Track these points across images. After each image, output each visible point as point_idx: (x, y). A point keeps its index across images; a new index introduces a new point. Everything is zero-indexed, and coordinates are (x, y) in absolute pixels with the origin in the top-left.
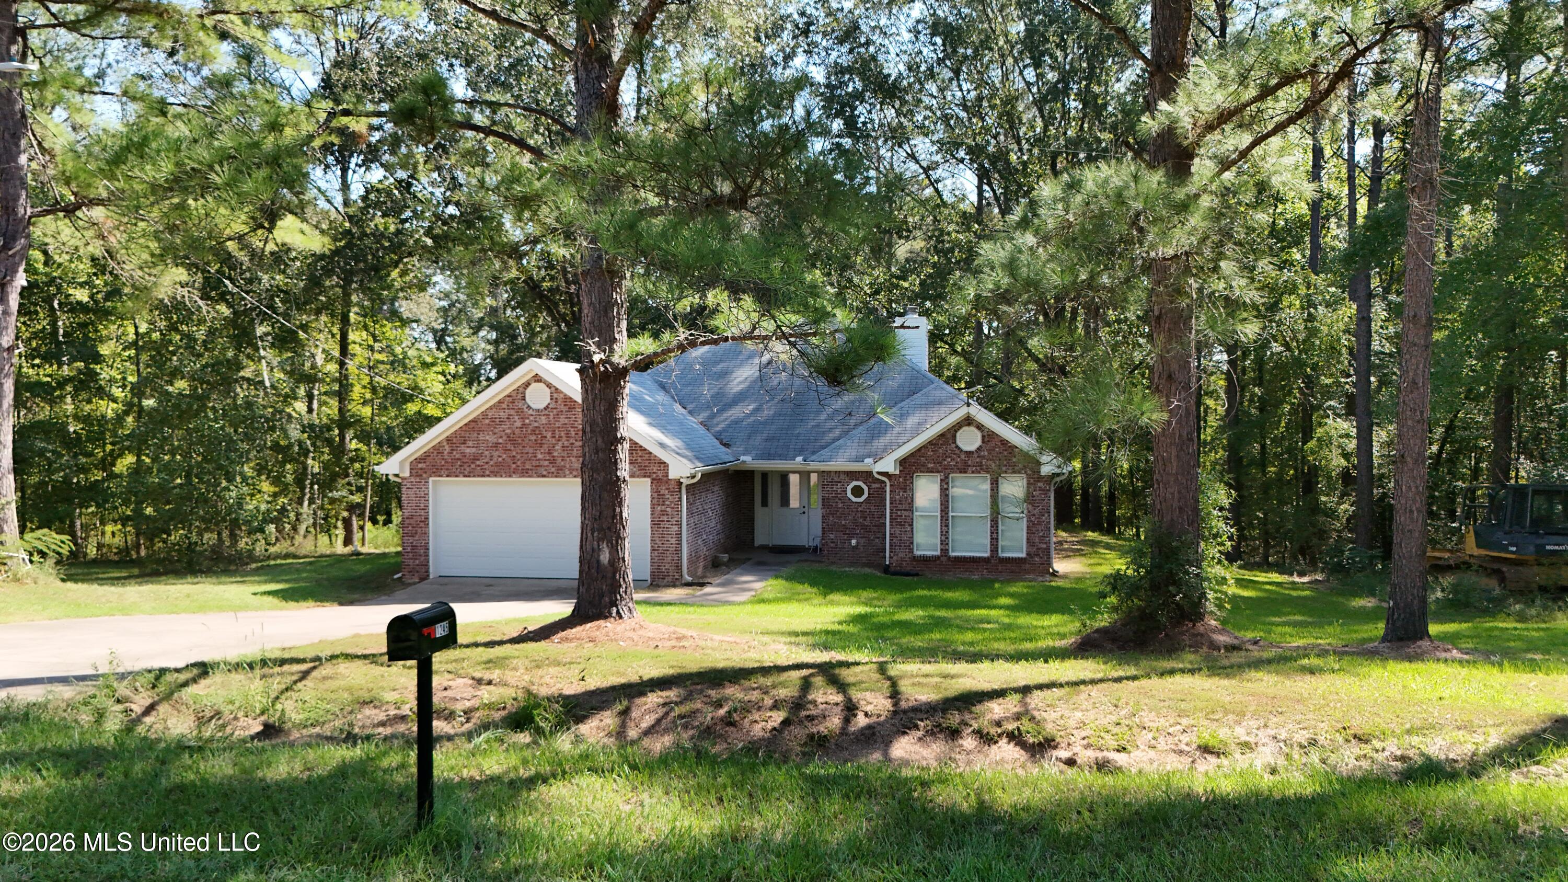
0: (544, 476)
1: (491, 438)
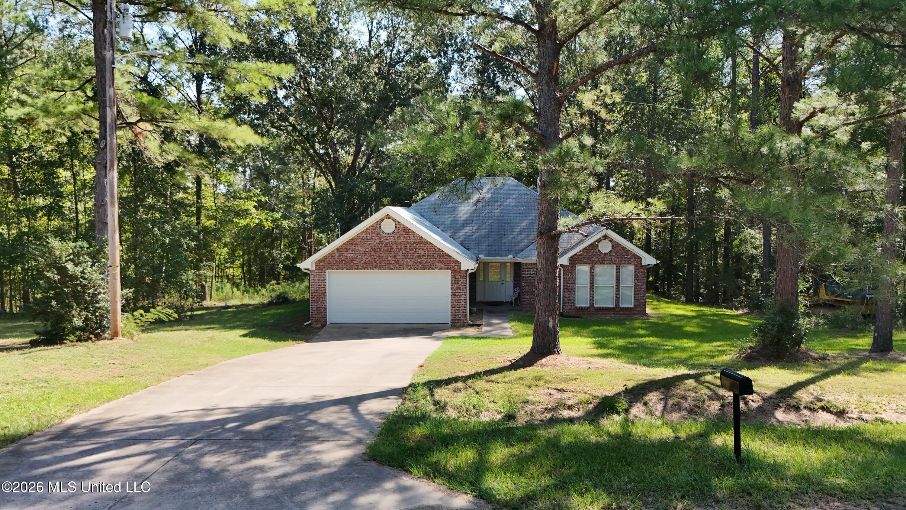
0: (392, 269)
1: (362, 249)
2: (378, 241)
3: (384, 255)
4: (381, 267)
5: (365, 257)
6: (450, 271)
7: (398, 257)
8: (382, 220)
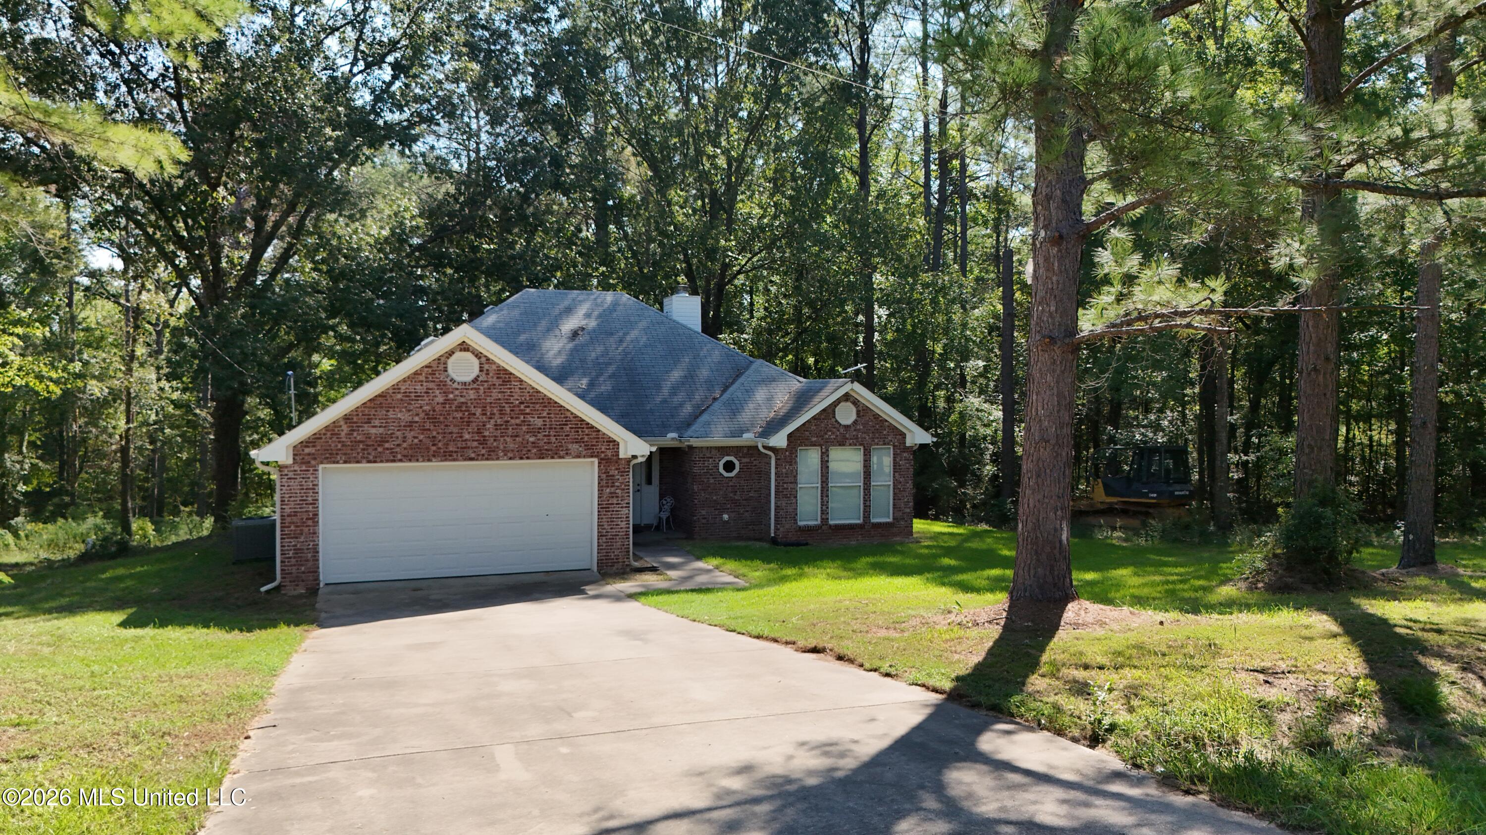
0: (472, 459)
1: (405, 417)
2: (440, 399)
3: (455, 430)
4: (447, 456)
5: (410, 435)
6: (596, 461)
7: (487, 433)
8: (451, 353)
